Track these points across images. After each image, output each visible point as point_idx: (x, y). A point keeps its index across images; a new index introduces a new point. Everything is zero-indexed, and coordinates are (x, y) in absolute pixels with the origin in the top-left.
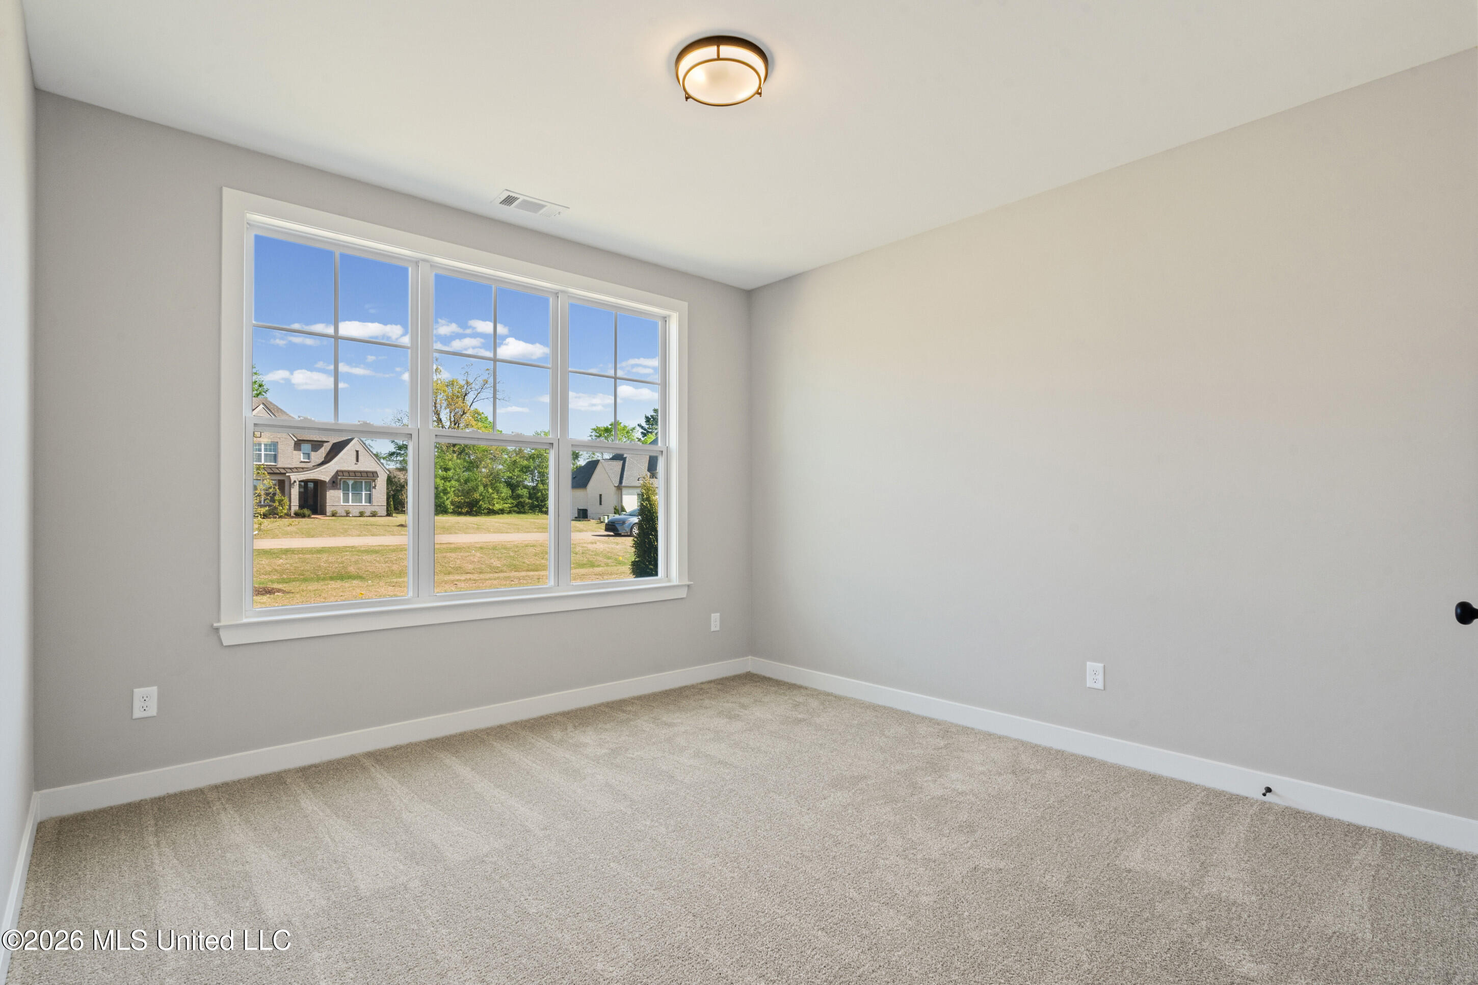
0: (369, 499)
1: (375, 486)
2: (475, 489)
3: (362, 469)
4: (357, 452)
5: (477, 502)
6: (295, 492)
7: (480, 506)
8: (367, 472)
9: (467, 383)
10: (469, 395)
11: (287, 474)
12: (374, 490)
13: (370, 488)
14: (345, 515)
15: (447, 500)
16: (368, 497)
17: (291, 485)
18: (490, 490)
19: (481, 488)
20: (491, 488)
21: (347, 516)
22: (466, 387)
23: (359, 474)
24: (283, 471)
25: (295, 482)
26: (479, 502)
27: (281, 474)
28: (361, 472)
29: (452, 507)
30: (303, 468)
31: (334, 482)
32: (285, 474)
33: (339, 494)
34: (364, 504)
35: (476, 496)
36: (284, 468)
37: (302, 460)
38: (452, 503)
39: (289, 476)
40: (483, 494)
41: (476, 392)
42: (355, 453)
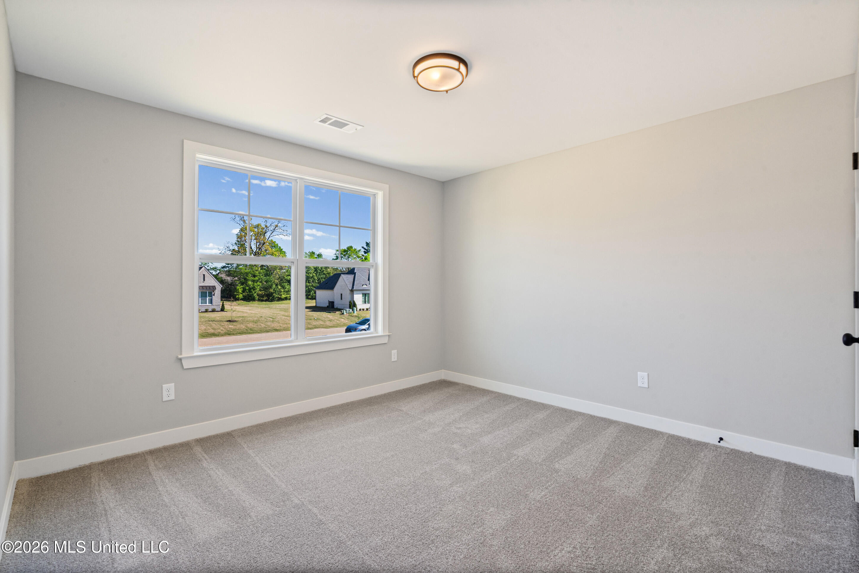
0: (211, 302)
1: (214, 294)
2: (271, 287)
3: (206, 285)
4: (204, 275)
5: (272, 293)
7: (274, 296)
8: (209, 287)
9: (266, 226)
10: (267, 233)
12: (213, 296)
13: (211, 295)
15: (255, 293)
16: (210, 301)
18: (280, 287)
19: (274, 286)
20: (280, 286)
22: (265, 229)
23: (205, 288)
26: (273, 294)
28: (206, 287)
29: (257, 297)
34: (208, 304)
35: (272, 290)
38: (258, 295)
40: (275, 289)
41: (271, 232)
42: (203, 276)
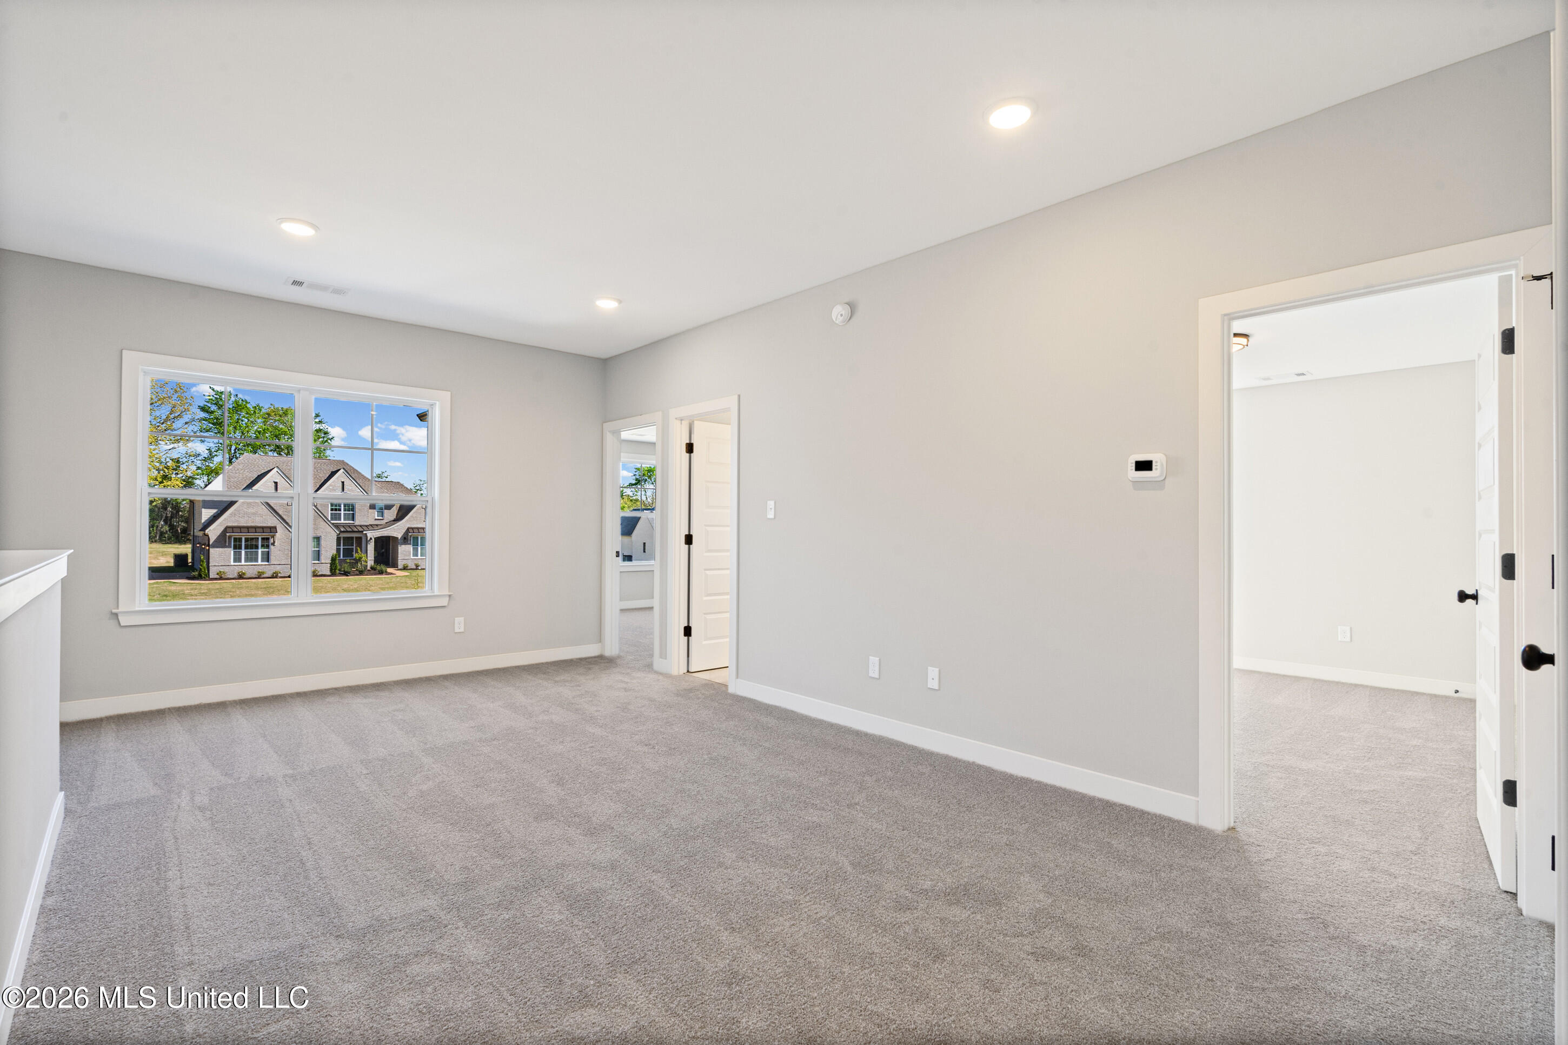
6: (371, 547)
11: (364, 532)
14: (415, 567)
17: (367, 542)
21: (417, 569)
24: (360, 529)
25: (371, 539)
27: (359, 532)
30: (377, 525)
31: (405, 538)
32: (362, 532)
33: (410, 548)
36: (361, 526)
37: (377, 518)
39: (366, 534)
